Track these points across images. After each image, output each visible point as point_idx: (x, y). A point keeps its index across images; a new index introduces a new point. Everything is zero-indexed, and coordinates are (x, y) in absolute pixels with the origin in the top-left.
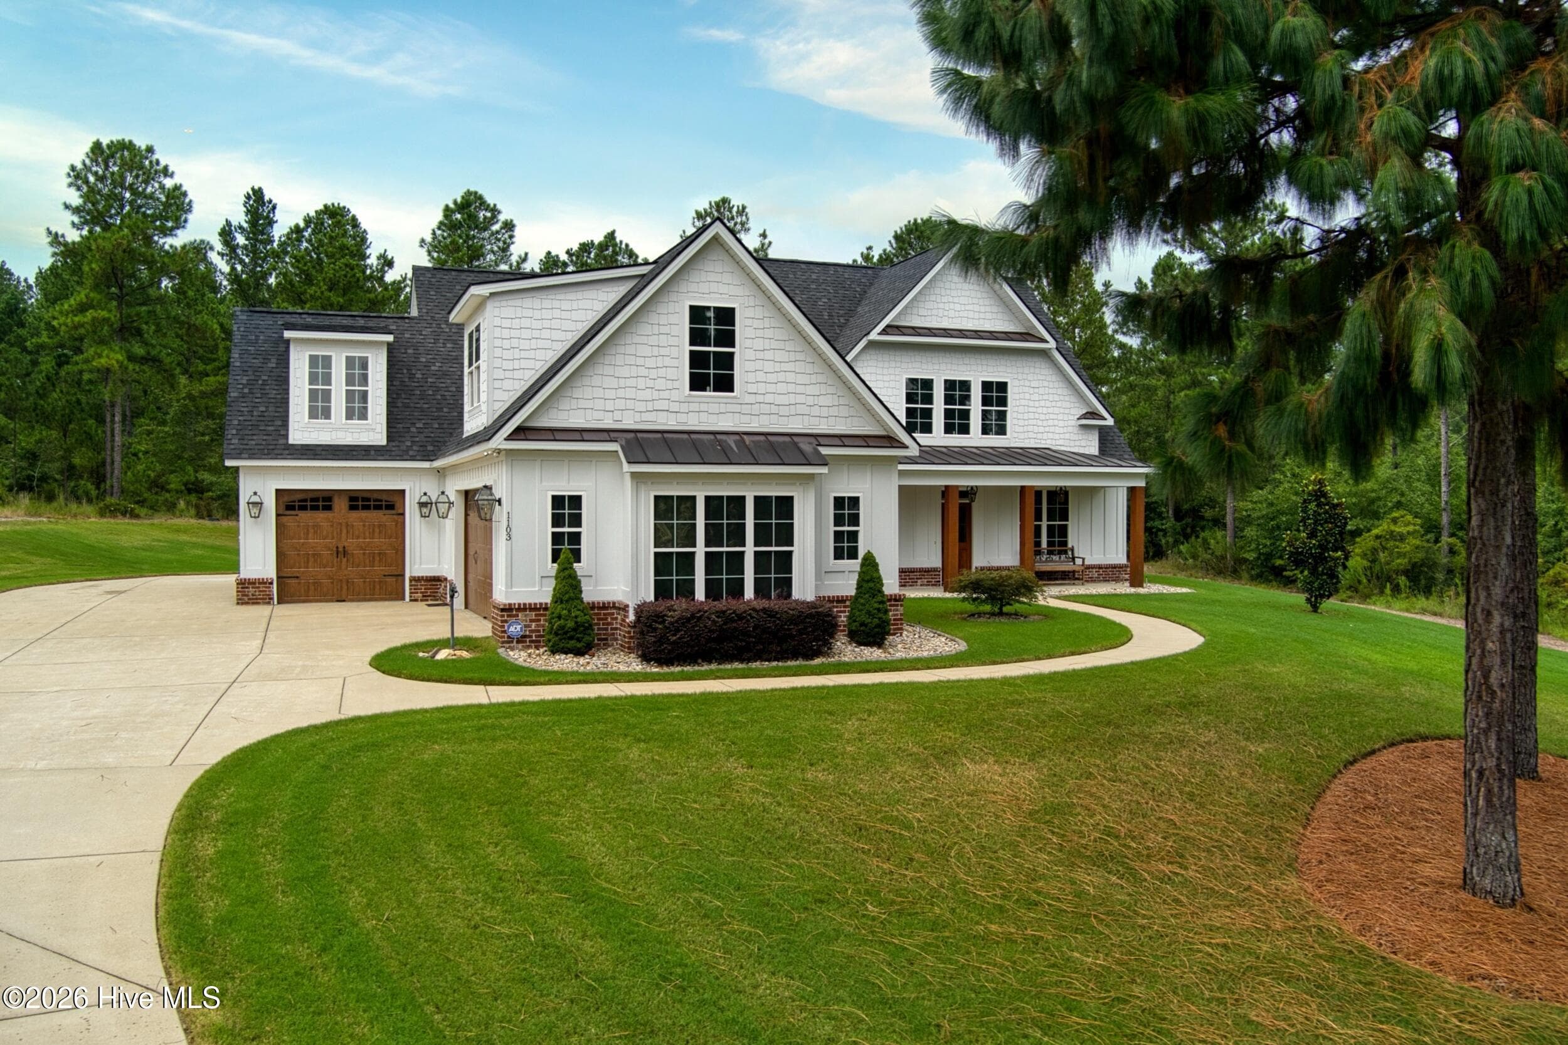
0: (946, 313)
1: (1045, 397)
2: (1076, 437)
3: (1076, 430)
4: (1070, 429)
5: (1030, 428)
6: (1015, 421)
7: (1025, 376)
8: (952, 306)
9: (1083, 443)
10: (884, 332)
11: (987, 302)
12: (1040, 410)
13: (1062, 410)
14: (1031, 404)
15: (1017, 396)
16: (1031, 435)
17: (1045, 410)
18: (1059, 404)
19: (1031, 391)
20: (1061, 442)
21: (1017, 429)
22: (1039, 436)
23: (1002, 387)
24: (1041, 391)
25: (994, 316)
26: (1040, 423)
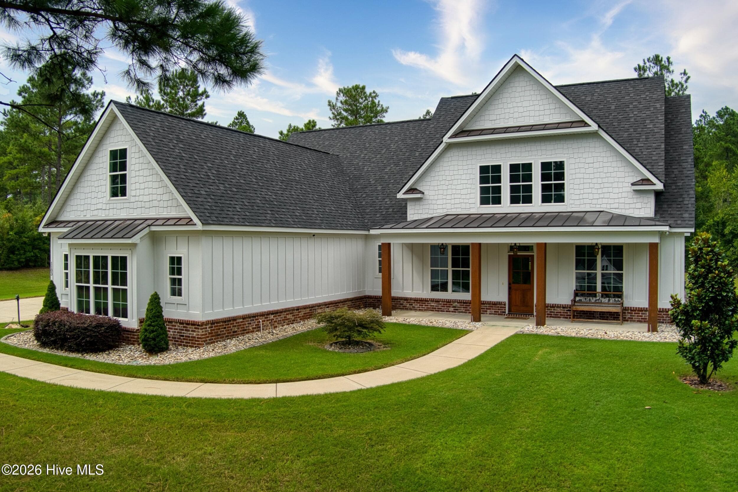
0: (511, 115)
1: (600, 170)
2: (631, 201)
3: (630, 195)
4: (624, 195)
5: (585, 196)
6: (572, 191)
7: (580, 155)
8: (516, 109)
9: (639, 205)
10: (455, 136)
11: (546, 102)
12: (594, 181)
13: (616, 180)
14: (586, 176)
15: (573, 172)
16: (586, 201)
17: (600, 181)
18: (614, 175)
19: (586, 166)
20: (616, 206)
21: (574, 197)
22: (594, 202)
23: (560, 165)
24: (596, 165)
25: (552, 111)
26: (594, 191)
